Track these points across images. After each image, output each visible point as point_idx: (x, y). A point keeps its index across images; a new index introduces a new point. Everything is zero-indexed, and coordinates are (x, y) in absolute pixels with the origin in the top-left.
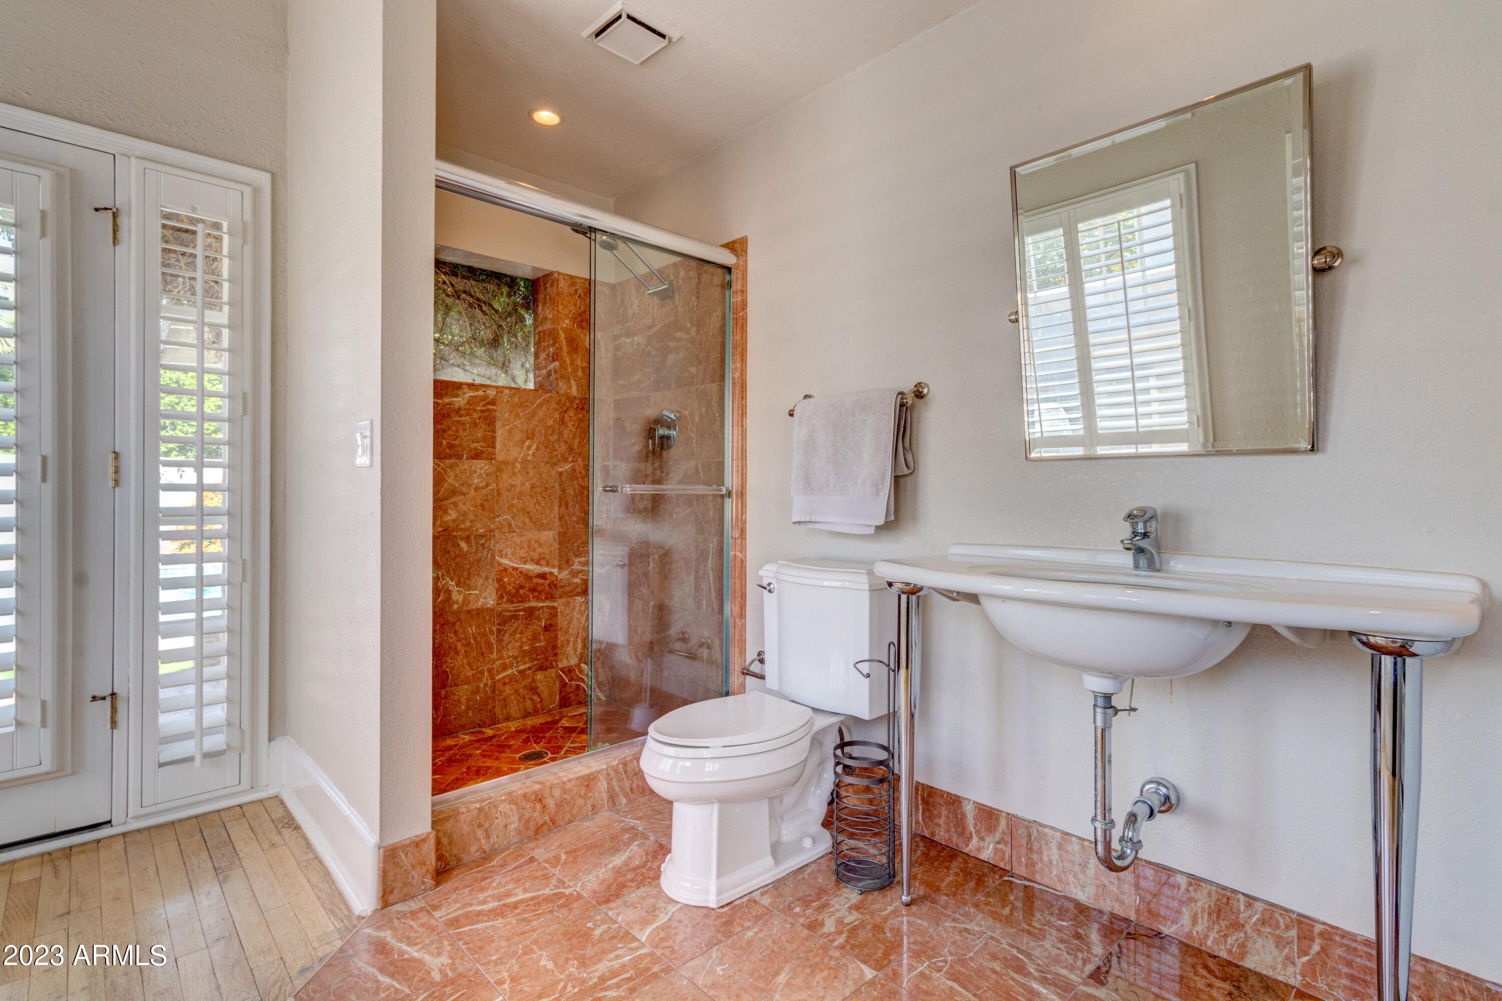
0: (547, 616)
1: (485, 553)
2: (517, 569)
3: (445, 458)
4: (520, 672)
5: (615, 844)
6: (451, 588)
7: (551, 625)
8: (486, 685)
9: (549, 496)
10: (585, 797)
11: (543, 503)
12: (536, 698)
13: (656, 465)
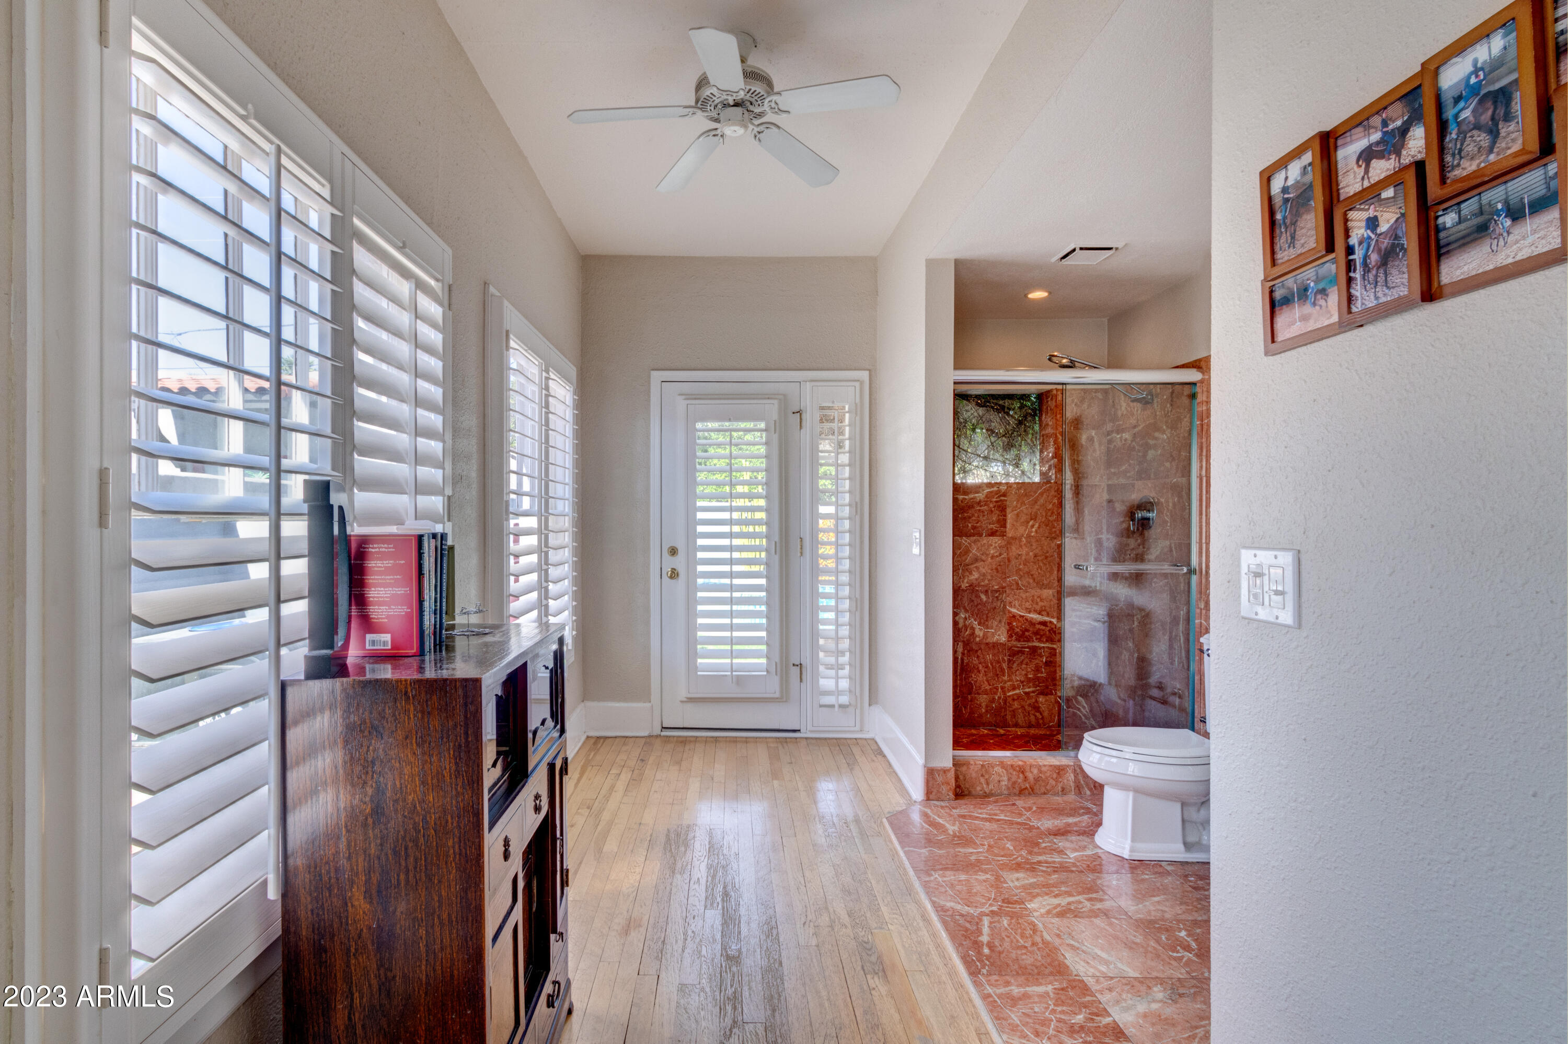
0: (1047, 654)
1: (999, 603)
2: (1023, 616)
3: (970, 536)
4: (1026, 693)
5: (1074, 812)
6: (974, 626)
7: (1051, 662)
8: (999, 698)
9: (1049, 563)
10: (1056, 780)
11: (1044, 568)
12: (1038, 714)
13: (1139, 541)
